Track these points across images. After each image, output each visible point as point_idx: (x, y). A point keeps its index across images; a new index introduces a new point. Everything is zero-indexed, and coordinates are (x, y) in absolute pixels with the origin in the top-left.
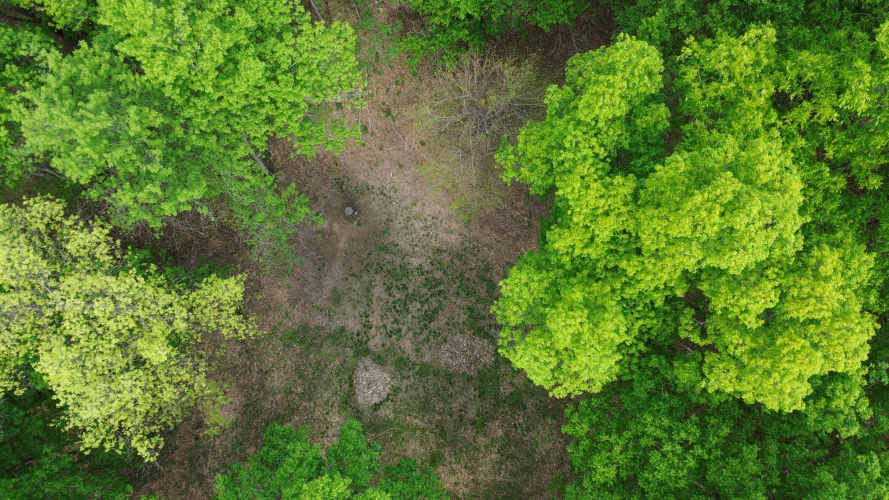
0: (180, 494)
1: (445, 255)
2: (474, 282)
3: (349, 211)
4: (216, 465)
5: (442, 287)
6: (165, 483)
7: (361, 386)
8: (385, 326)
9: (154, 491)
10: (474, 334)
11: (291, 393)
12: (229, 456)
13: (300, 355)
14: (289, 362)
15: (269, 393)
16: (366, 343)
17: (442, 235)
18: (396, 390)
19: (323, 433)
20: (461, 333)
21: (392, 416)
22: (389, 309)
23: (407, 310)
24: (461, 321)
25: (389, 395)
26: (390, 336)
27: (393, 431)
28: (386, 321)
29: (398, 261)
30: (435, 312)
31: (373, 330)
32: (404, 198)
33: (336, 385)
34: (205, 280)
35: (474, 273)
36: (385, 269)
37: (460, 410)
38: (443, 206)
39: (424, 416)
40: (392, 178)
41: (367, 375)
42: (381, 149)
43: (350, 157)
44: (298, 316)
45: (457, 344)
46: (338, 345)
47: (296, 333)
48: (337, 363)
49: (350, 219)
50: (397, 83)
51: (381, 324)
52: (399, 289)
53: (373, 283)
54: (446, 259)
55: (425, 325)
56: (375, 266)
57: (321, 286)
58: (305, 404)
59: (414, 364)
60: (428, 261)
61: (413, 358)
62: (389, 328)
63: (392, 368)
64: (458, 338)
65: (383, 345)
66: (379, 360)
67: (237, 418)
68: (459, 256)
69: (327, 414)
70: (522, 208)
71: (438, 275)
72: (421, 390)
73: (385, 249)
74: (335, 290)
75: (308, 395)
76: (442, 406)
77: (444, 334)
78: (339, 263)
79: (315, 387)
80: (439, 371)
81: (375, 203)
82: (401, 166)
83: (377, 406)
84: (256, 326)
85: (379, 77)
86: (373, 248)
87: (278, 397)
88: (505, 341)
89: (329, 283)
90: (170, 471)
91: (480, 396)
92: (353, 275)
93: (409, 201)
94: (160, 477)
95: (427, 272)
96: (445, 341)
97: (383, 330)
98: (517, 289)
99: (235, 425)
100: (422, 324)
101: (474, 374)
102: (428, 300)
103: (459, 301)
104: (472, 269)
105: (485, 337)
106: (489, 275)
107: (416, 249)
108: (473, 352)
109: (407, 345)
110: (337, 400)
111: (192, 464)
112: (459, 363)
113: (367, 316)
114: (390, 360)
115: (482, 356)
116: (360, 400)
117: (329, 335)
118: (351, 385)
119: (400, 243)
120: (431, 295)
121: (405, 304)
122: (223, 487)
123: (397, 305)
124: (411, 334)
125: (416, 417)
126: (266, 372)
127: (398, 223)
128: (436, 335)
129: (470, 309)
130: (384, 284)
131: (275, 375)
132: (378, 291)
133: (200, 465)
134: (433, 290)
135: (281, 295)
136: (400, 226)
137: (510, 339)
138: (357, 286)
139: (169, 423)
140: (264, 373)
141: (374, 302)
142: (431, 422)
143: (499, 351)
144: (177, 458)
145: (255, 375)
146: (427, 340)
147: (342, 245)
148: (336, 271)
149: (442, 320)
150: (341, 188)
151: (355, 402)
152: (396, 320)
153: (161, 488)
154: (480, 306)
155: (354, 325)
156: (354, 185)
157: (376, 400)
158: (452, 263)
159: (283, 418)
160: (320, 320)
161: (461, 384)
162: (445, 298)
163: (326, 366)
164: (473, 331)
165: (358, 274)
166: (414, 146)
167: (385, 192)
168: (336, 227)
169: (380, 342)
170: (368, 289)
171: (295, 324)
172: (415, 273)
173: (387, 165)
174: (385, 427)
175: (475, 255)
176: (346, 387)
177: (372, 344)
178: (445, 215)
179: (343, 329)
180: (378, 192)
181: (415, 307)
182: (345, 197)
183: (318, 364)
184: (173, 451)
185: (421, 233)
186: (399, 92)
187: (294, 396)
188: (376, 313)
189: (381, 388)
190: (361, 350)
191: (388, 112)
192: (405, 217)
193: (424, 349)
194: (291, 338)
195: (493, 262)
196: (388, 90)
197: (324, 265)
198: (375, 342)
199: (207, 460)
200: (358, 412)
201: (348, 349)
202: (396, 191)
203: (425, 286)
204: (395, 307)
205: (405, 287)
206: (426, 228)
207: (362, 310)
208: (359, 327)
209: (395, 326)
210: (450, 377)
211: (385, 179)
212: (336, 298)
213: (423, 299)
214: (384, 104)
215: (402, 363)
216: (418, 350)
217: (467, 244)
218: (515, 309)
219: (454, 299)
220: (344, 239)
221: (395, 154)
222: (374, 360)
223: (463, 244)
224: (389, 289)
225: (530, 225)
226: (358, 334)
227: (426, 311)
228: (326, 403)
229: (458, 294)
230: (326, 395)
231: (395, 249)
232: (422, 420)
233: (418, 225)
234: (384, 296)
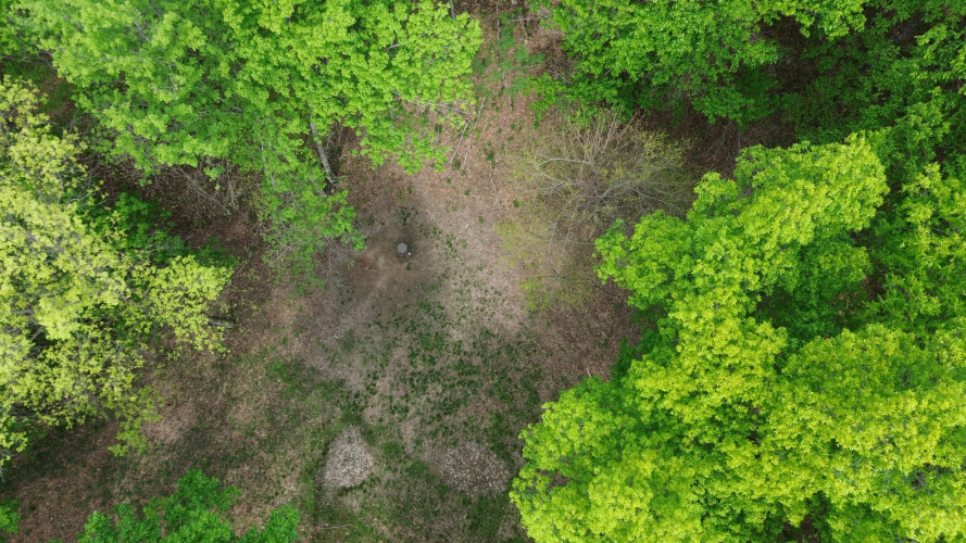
0: (75, 506)
1: (494, 341)
2: (516, 387)
3: (402, 248)
4: (131, 487)
5: (475, 378)
6: (65, 485)
7: (336, 459)
8: (391, 398)
9: (49, 489)
10: (492, 449)
11: (252, 434)
12: (149, 482)
13: (281, 394)
14: (265, 397)
15: (226, 424)
16: (362, 410)
17: (499, 316)
18: (374, 480)
19: (269, 498)
20: (478, 442)
21: (357, 510)
22: (404, 381)
23: (425, 389)
24: (482, 427)
25: (363, 483)
26: (393, 413)
27: (352, 529)
28: (394, 393)
29: (436, 327)
30: (457, 404)
31: (376, 397)
32: (472, 258)
33: (308, 446)
34: (179, 257)
35: (519, 376)
36: (417, 331)
37: (441, 536)
38: (512, 284)
39: (395, 525)
40: (466, 231)
41: (348, 448)
42: (467, 193)
43: (428, 189)
44: (297, 347)
45: (467, 453)
46: (328, 400)
47: (287, 366)
48: (319, 420)
49: (401, 258)
50: (513, 127)
51: (388, 394)
52: (424, 360)
53: (398, 342)
54: (493, 345)
55: (439, 416)
56: (408, 323)
57: (337, 323)
58: (263, 454)
59: (407, 457)
60: (471, 341)
61: (409, 449)
62: (395, 402)
63: (380, 452)
64: (472, 446)
65: (381, 420)
66: (369, 436)
67: (178, 441)
68: (510, 349)
69: (284, 477)
70: (604, 321)
71: (477, 361)
72: (404, 492)
73: (427, 307)
74: (351, 332)
75: (271, 445)
76: (421, 521)
77: (458, 435)
78: (368, 303)
79: (281, 439)
80: (434, 477)
81: (436, 251)
82: (482, 220)
83: (345, 491)
84: (222, 339)
85: (495, 113)
86: (414, 301)
87: (236, 434)
88: (524, 484)
89: (348, 323)
90: (76, 473)
91: (471, 528)
92: (378, 323)
93: (476, 263)
94: (63, 475)
95: (465, 353)
96: (455, 444)
97: (387, 401)
98: (565, 423)
99: (173, 448)
100: (435, 413)
101: (474, 499)
102: (453, 386)
103: (489, 402)
104: (518, 370)
105: (503, 457)
106: (536, 385)
107: (463, 321)
108: (483, 470)
109: (409, 431)
110: (301, 464)
111: (104, 475)
112: (461, 477)
113: (375, 378)
114: (382, 441)
115: (491, 480)
116: (328, 476)
117: (323, 384)
118: (324, 454)
119: (448, 307)
120: (459, 382)
121: (425, 381)
122: (94, 530)
123: (415, 379)
124: (418, 419)
125: (385, 523)
126: (233, 399)
127: (453, 284)
128: (447, 431)
129: (499, 416)
130: (410, 348)
131: (243, 407)
132: (400, 353)
133: (113, 479)
134: (463, 377)
135: (288, 315)
136: (454, 287)
137: (530, 484)
138: (377, 338)
139: (68, 419)
140: (232, 399)
141: (391, 364)
142: (400, 536)
144: (91, 461)
145: (220, 397)
146: (434, 434)
147: (379, 284)
148: (362, 311)
149: (461, 416)
150: (405, 220)
151: (322, 476)
152: (406, 395)
153: (58, 489)
154: (512, 418)
155: (356, 382)
156: (421, 221)
157: (346, 482)
158: (499, 353)
159: (231, 462)
160: (320, 362)
161: (454, 505)
162: (475, 392)
163: (305, 418)
164: (492, 445)
165: (384, 324)
166: (506, 203)
167: (453, 242)
168: (381, 261)
169: (378, 415)
170: (389, 347)
171: (290, 354)
172: (451, 348)
173: (466, 213)
174: (344, 520)
175: (529, 355)
176: (318, 452)
177: (368, 413)
178: (511, 294)
179: (341, 383)
180: (445, 240)
181: (434, 388)
182: (405, 231)
183: (297, 412)
184: (90, 450)
185: (476, 304)
186: (511, 138)
187: (253, 440)
188: (387, 378)
189: (358, 471)
190: (354, 416)
191: (491, 156)
192: (464, 279)
193: (426, 443)
194: (278, 370)
195: (547, 371)
196: (500, 130)
197: (350, 300)
198: (372, 414)
199: (123, 477)
200: (320, 488)
201: (338, 409)
202: (465, 246)
203: (457, 368)
204: (411, 380)
205: (432, 361)
206: (483, 300)
207: (373, 368)
208: (361, 387)
209: (403, 403)
210: (444, 490)
211: (458, 228)
212: (348, 344)
213: (447, 383)
214: (490, 145)
215: (393, 451)
216: (418, 442)
217: (524, 338)
219: (483, 397)
220: (384, 278)
221: (481, 204)
222: (363, 433)
223: (519, 336)
224: (413, 355)
225: (606, 344)
226: (357, 396)
227: (446, 399)
228: (288, 463)
229: (491, 394)
230: (291, 453)
231: (438, 311)
232: (391, 530)
233: (475, 294)
234: (405, 362)
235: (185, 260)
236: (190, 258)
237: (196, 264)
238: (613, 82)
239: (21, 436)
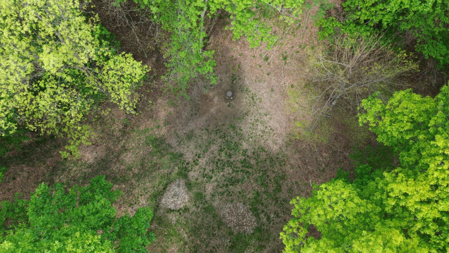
0: (35, 183)
1: (264, 153)
2: (270, 180)
3: (229, 94)
4: (65, 180)
5: (250, 170)
6: (32, 171)
7: (169, 193)
8: (205, 169)
9: (24, 171)
10: (250, 209)
11: (131, 170)
12: (74, 180)
13: (150, 153)
14: (141, 153)
15: (119, 161)
16: (188, 171)
17: (270, 142)
18: (186, 209)
19: (131, 204)
20: (244, 204)
21: (174, 222)
22: (213, 162)
23: (223, 169)
24: (248, 196)
25: (180, 209)
26: (204, 177)
27: (169, 232)
28: (207, 167)
29: (236, 139)
30: (238, 181)
31: (197, 167)
32: (262, 108)
33: (157, 183)
35: (273, 175)
36: (226, 139)
37: (214, 247)
38: (281, 127)
39: (191, 236)
40: (263, 94)
41: (177, 190)
42: (268, 74)
43: (249, 68)
44: (164, 131)
45: (238, 208)
46: (173, 162)
47: (156, 139)
48: (166, 171)
49: (227, 100)
50: (300, 46)
51: (204, 167)
52: (226, 154)
53: (215, 142)
54: (263, 156)
55: (227, 185)
56: (222, 134)
57: (186, 124)
58: (133, 181)
59: (206, 202)
60: (252, 151)
61: (208, 198)
62: (206, 172)
63: (193, 196)
64: (240, 205)
65: (197, 179)
66: (189, 185)
67: (93, 163)
68: (271, 160)
69: (141, 195)
70: (325, 158)
71: (253, 162)
72: (200, 219)
73: (234, 128)
74: (192, 131)
75: (139, 177)
76: (205, 237)
77: (235, 197)
78: (204, 118)
79: (145, 176)
80: (217, 216)
81: (245, 100)
82: (272, 90)
83: (170, 211)
84: (135, 107)
85: (292, 37)
86: (228, 123)
87: (123, 167)
89: (192, 126)
90: (40, 167)
91: (230, 247)
92: (207, 130)
93: (264, 111)
94: (33, 166)
95: (248, 156)
96: (232, 201)
97: (202, 170)
99: (90, 166)
100: (226, 183)
101: (235, 233)
102: (238, 171)
103: (254, 185)
104: (274, 172)
105: (255, 215)
106: (281, 182)
107: (251, 139)
108: (243, 219)
109: (209, 188)
110: (151, 191)
111: (53, 171)
112: (230, 220)
113: (199, 157)
114: (195, 190)
116: (163, 201)
117: (172, 153)
118: (164, 189)
119: (244, 130)
120: (241, 171)
121: (224, 165)
122: (40, 193)
123: (219, 163)
124: (216, 184)
125: (186, 233)
126: (126, 150)
127: (250, 119)
128: (229, 194)
129: (258, 193)
130: (220, 146)
131: (130, 155)
132: (214, 148)
133: (57, 175)
134: (244, 168)
136: (250, 121)
138: (205, 137)
140: (125, 149)
141: (209, 152)
142: (193, 242)
143: (281, 234)
144: (48, 163)
145: (120, 147)
146: (222, 194)
147: (213, 110)
148: (201, 121)
149: (238, 188)
150: (233, 81)
151: (160, 200)
152: (213, 170)
153: (28, 172)
154: (265, 196)
155: (189, 157)
156: (241, 83)
157: (172, 207)
158: (265, 161)
159: (117, 181)
160: (173, 142)
161: (224, 233)
162: (248, 177)
163: (159, 168)
164: (251, 207)
165: (210, 131)
166: (287, 84)
167: (255, 98)
168: (216, 99)
169: (196, 176)
170: (210, 143)
171: (159, 134)
172: (241, 152)
173: (265, 85)
174: (166, 226)
175: (281, 166)
176: (161, 187)
177: (191, 174)
178: (279, 132)
179: (181, 155)
180: (251, 96)
181: (228, 170)
182: (232, 87)
183: (156, 164)
184: (49, 157)
185: (259, 133)
186: (298, 52)
187: (131, 173)
188: (205, 159)
189: (179, 202)
190: (184, 174)
191: (285, 58)
192: (256, 118)
193: (217, 198)
194: (152, 141)
195: (289, 177)
196: (293, 47)
197: (196, 114)
198: (193, 175)
199: (62, 175)
200: (158, 206)
201: (177, 168)
202: (260, 102)
203: (242, 163)
204: (217, 163)
205: (230, 156)
206: (263, 132)
207: (199, 152)
208: (191, 160)
209: (210, 173)
210: (221, 224)
211: (259, 91)
212: (190, 136)
213: (235, 169)
214: (286, 53)
215: (199, 197)
216: (213, 196)
217: (280, 156)
218: (321, 212)
219: (252, 182)
220: (215, 108)
221: (274, 82)
222: (186, 184)
223: (278, 154)
224: (221, 150)
225: (324, 170)
226: (188, 164)
227: (233, 177)
228: (145, 189)
229: (257, 180)
230: (148, 184)
231: (239, 131)
232: (189, 237)
233: (260, 127)
234: (216, 152)
235: (126, 55)
236: (130, 55)
237: (132, 59)
238: (368, 28)
239: (13, 125)
